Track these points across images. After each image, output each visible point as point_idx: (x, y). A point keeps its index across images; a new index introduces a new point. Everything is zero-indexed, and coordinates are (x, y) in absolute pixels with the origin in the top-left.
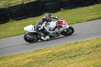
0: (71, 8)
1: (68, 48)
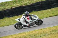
1: (37, 32)
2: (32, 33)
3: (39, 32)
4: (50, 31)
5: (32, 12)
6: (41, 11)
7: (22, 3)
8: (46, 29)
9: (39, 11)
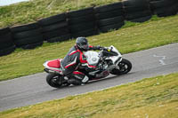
0: (61, 41)
1: (57, 107)
2: (42, 111)
3: (64, 107)
4: (97, 103)
5: (41, 45)
6: (68, 42)
7: (9, 19)
8: (84, 96)
9: (63, 43)
